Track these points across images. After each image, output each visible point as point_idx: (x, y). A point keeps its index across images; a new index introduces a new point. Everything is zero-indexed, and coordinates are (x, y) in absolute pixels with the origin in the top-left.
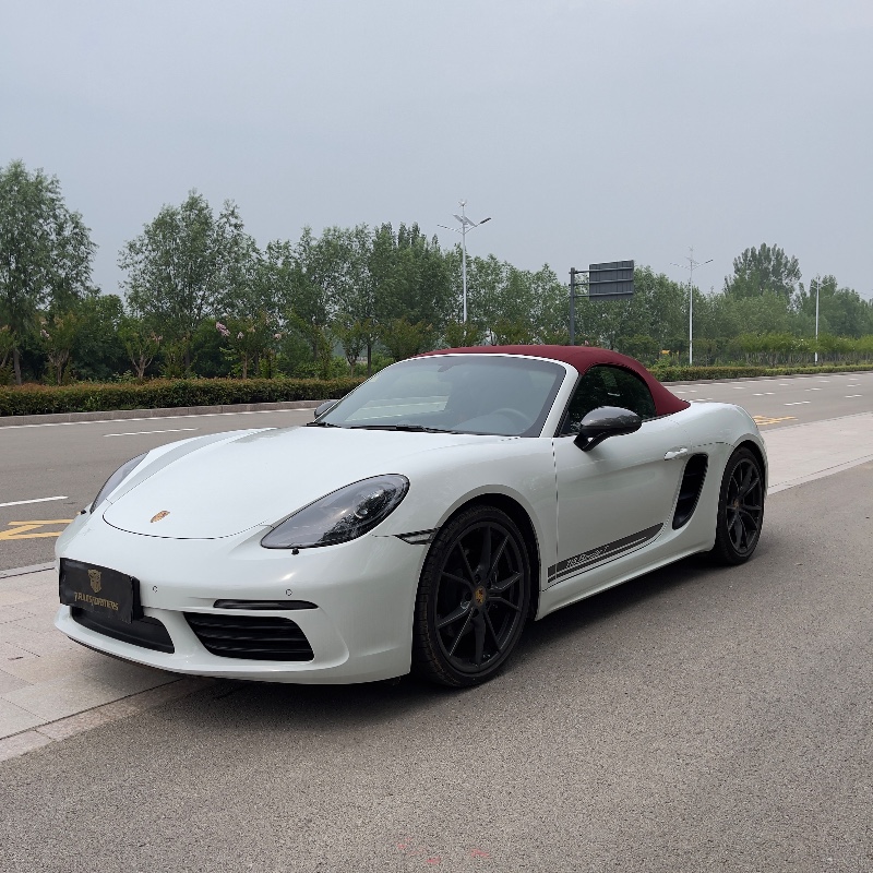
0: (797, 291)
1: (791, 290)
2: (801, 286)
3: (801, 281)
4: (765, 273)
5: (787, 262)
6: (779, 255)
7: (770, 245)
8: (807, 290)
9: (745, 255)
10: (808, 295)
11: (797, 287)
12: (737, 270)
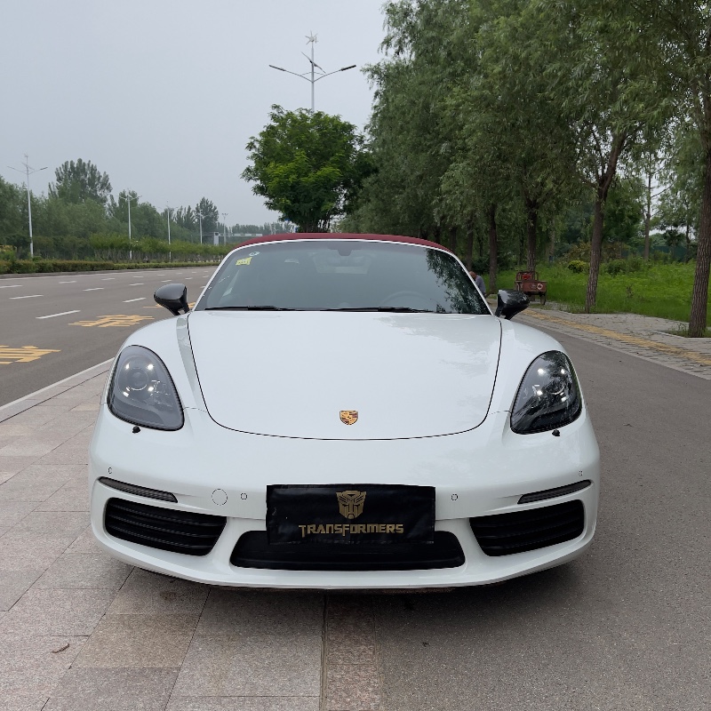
0: (109, 202)
1: (104, 200)
2: (112, 197)
3: (111, 193)
4: (83, 185)
5: (100, 177)
6: (93, 170)
7: (85, 161)
8: (117, 200)
9: (65, 166)
10: (118, 205)
11: (108, 197)
12: (59, 179)
